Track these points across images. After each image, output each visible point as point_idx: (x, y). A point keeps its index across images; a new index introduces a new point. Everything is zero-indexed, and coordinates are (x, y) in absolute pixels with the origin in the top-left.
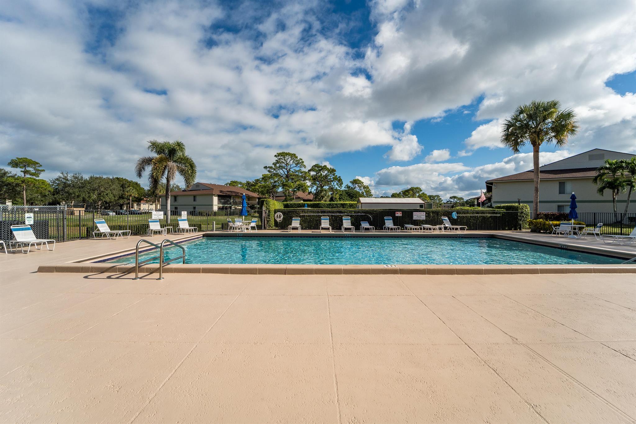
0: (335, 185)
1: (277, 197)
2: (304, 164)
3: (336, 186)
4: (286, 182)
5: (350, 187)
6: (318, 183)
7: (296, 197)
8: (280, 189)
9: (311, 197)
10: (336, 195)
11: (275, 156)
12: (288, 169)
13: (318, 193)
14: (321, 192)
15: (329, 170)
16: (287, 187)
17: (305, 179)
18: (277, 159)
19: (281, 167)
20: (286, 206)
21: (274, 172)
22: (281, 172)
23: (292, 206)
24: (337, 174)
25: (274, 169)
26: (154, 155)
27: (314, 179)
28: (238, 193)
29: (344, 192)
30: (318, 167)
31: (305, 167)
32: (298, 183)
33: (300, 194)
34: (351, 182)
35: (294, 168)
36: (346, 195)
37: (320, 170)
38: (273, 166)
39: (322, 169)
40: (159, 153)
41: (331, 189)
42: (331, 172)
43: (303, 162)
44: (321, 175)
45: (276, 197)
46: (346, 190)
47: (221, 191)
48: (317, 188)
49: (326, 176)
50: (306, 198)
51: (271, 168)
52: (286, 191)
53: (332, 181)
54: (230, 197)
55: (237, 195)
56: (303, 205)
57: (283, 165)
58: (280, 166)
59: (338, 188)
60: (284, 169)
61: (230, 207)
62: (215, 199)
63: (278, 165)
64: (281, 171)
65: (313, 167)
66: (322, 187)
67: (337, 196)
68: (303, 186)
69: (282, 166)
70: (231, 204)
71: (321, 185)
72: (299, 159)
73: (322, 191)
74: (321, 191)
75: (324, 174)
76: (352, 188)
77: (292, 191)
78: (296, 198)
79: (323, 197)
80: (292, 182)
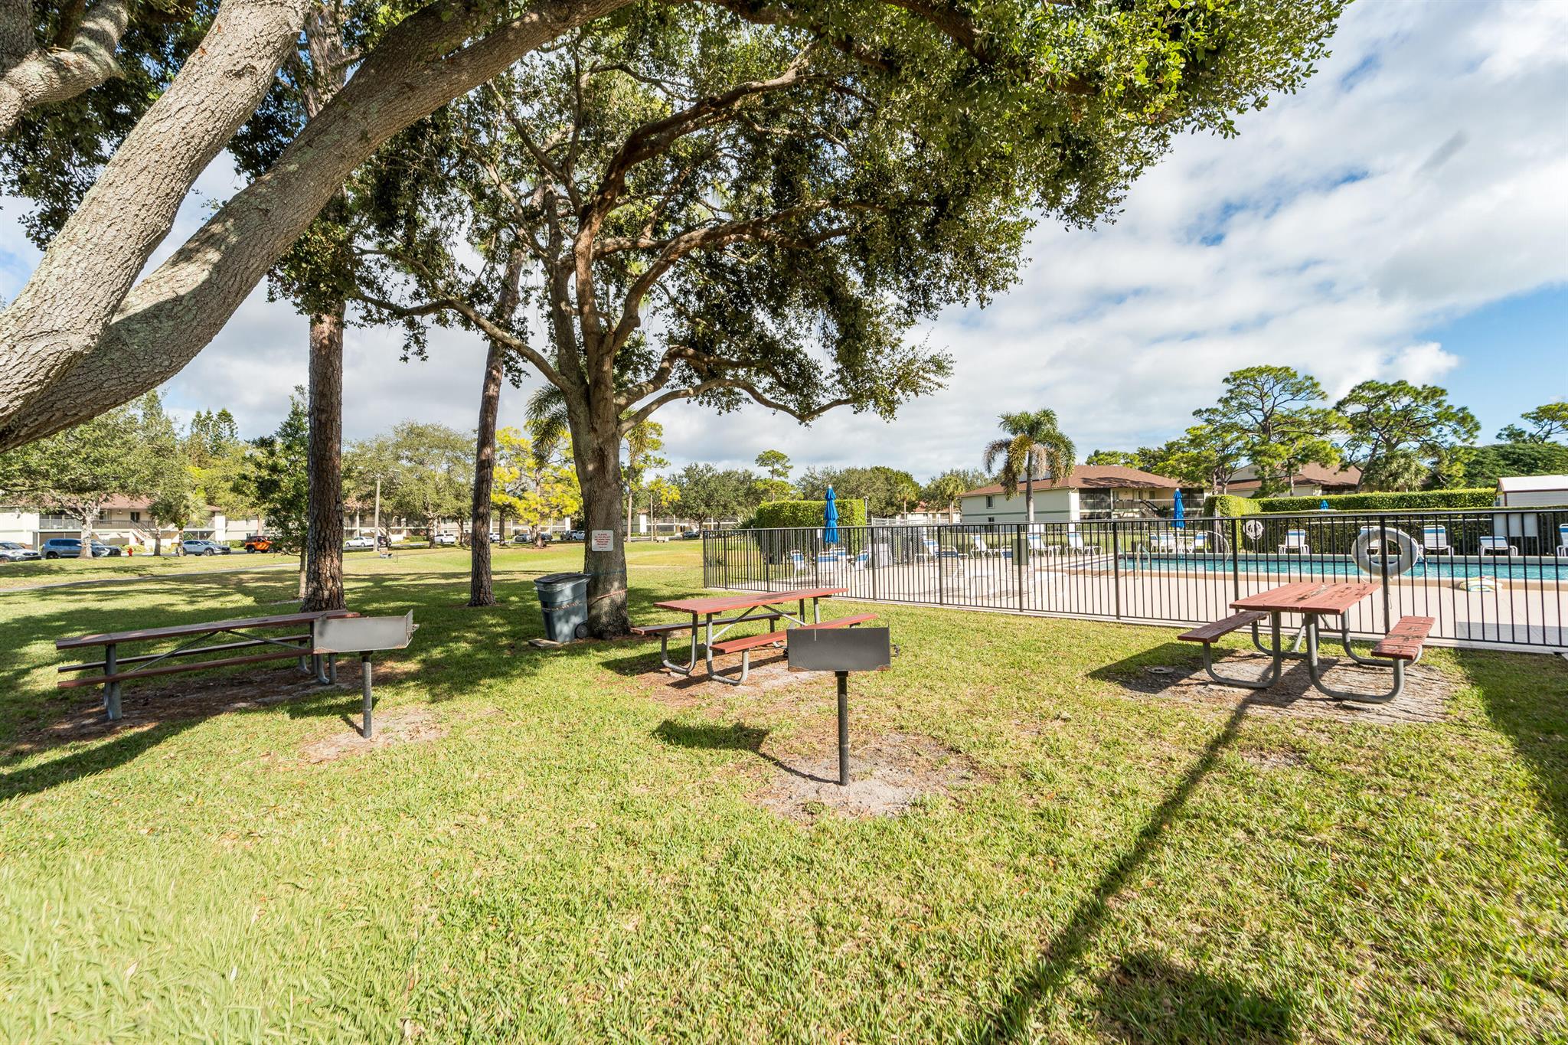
0: (1447, 436)
1: (1236, 484)
2: (1322, 388)
3: (1451, 439)
4: (1263, 443)
5: (1521, 433)
6: (1374, 435)
7: (1299, 478)
8: (1244, 462)
9: (1353, 476)
10: (1450, 467)
11: (1226, 380)
12: (1266, 409)
13: (1375, 463)
14: (1387, 462)
15: (1419, 394)
16: (1265, 459)
17: (1327, 429)
18: (1230, 387)
19: (1244, 407)
20: (1266, 507)
21: (1224, 420)
22: (1244, 420)
23: (1283, 506)
24: (1454, 400)
25: (1225, 415)
26: (1007, 436)
27: (1361, 425)
28: (1125, 481)
29: (1492, 455)
30: (1374, 390)
31: (1323, 396)
32: (1300, 444)
33: (1310, 470)
34: (1525, 416)
35: (1288, 405)
36: (1502, 463)
37: (1384, 396)
38: (1220, 406)
39: (1389, 393)
40: (1015, 432)
41: (1433, 449)
42: (1426, 398)
43: (1315, 385)
44: (1387, 410)
45: (1231, 483)
46: (1502, 447)
47: (1085, 481)
48: (1374, 450)
49: (1407, 412)
50: (1334, 481)
51: (1213, 411)
52: (1263, 468)
53: (1433, 425)
54: (1106, 491)
55: (1123, 486)
56: (1316, 504)
57: (1252, 399)
58: (1241, 404)
59: (1459, 443)
60: (1253, 412)
61: (1109, 515)
62: (1075, 498)
63: (1234, 403)
64: (1246, 417)
65: (1353, 391)
66: (1391, 447)
67: (1459, 469)
68: (1317, 452)
69: (1248, 405)
70: (1109, 507)
71: (1388, 441)
72: (1300, 377)
73: (1393, 457)
74: (1389, 459)
75: (1399, 407)
76: (1531, 436)
77: (1283, 466)
78: (1296, 483)
79: (1395, 476)
80: (1282, 443)
